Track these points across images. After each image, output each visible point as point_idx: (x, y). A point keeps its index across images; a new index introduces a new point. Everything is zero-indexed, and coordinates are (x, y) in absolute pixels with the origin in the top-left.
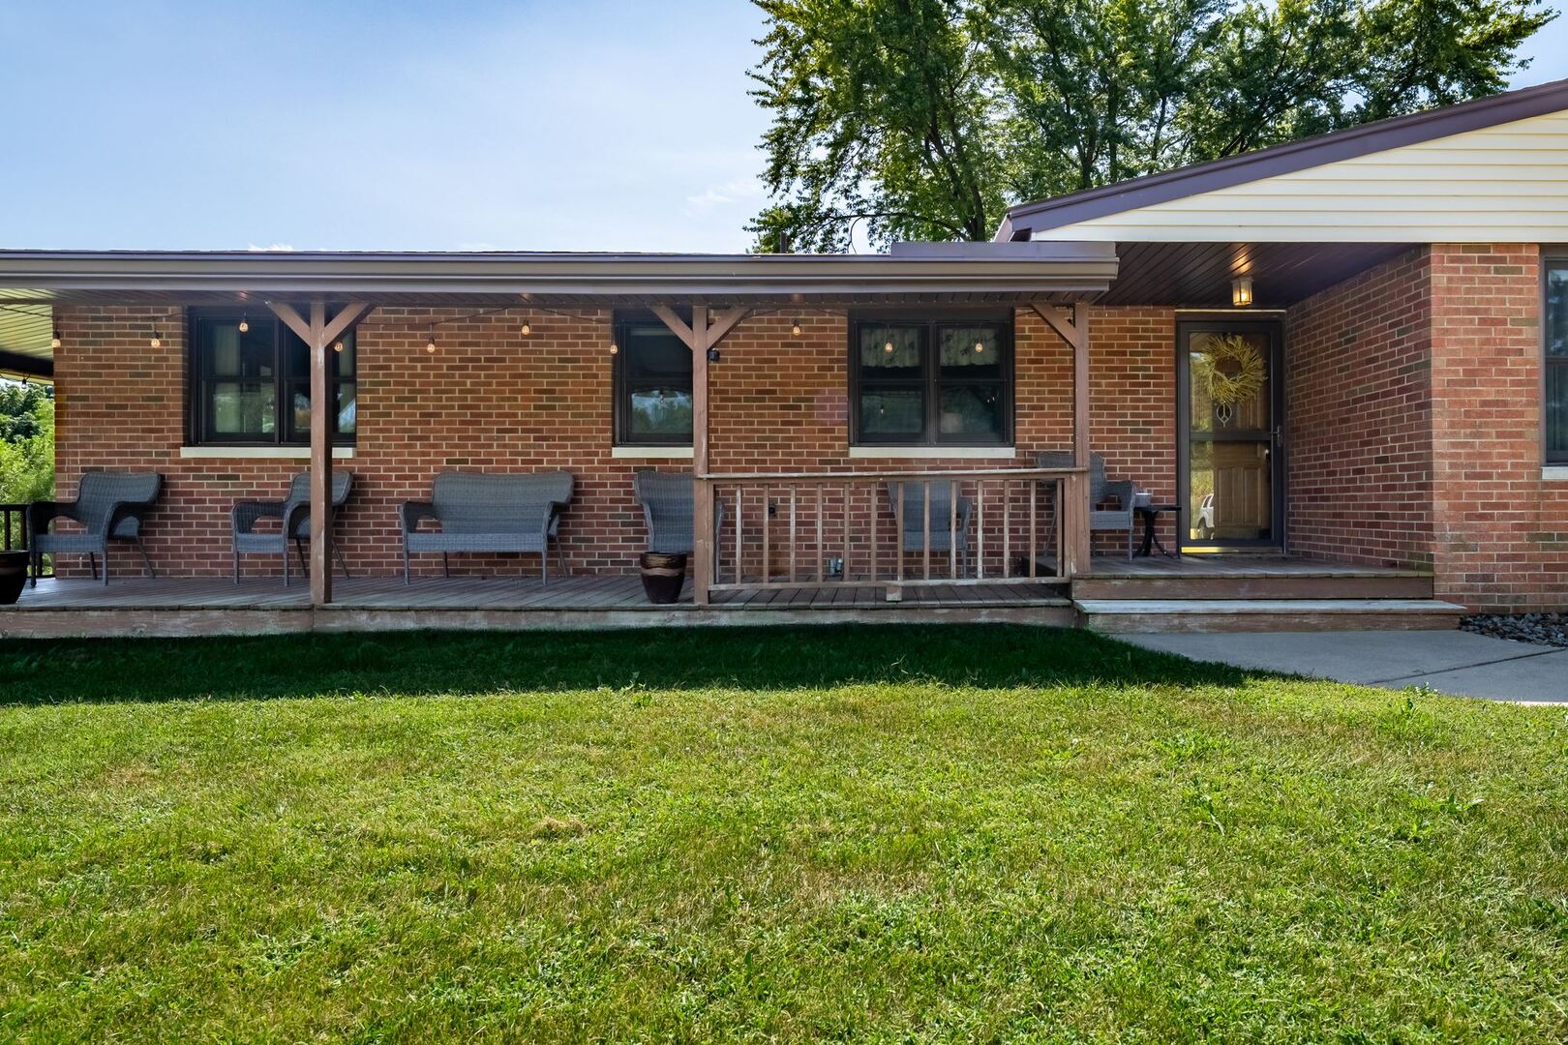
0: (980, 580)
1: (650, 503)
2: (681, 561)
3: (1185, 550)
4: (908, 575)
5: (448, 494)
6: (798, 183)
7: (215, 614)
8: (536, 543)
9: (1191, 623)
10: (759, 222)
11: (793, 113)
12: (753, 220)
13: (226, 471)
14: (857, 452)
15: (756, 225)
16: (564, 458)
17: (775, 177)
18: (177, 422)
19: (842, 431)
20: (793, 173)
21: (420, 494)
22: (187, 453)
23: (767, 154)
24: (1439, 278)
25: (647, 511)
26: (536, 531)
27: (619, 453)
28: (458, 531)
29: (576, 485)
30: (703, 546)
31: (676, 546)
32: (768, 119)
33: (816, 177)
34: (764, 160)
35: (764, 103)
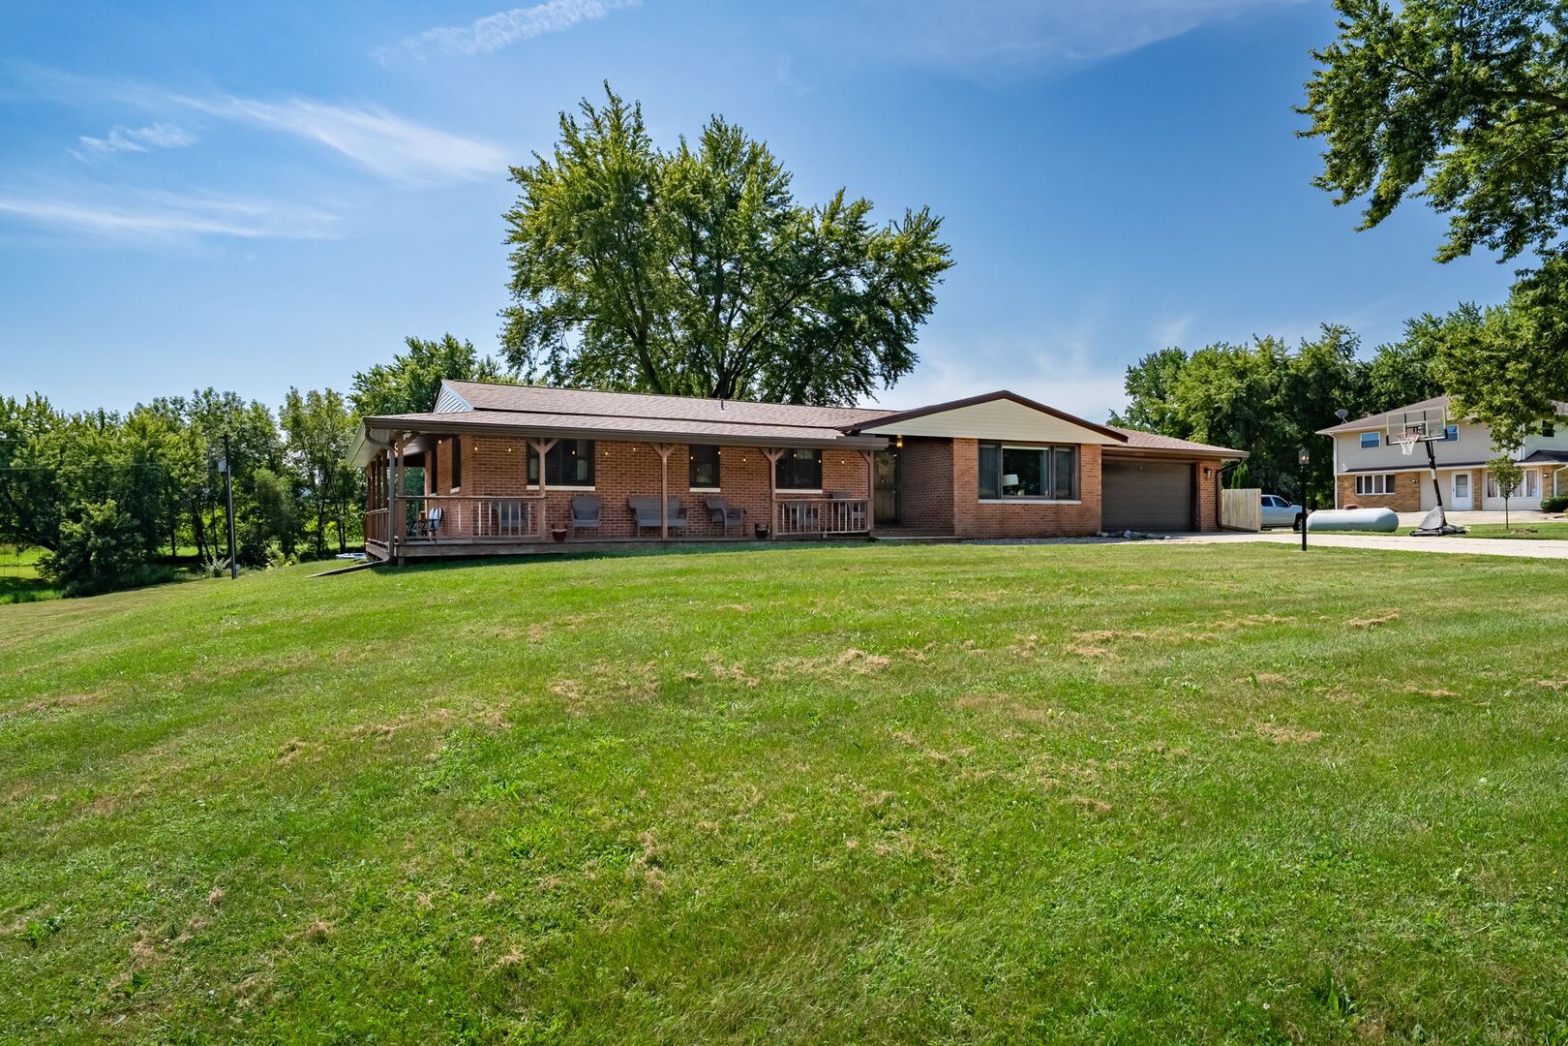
16: (673, 492)
18: (524, 475)
24: (955, 447)
27: (692, 490)
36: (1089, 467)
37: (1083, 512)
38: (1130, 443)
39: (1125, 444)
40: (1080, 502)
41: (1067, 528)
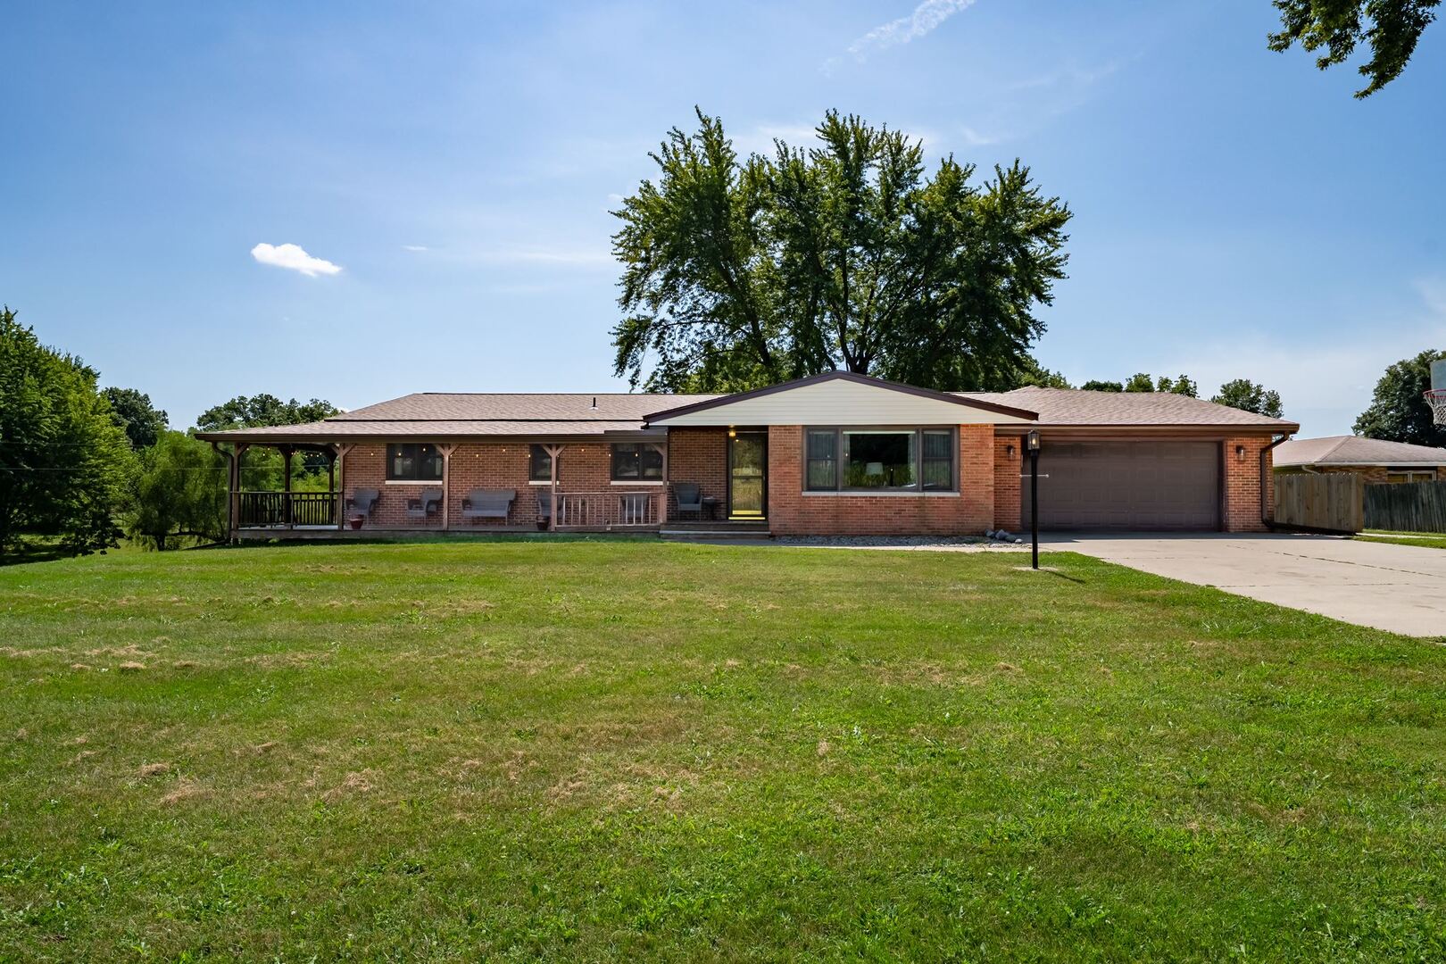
0: (634, 524)
1: (541, 500)
2: (548, 519)
3: (730, 518)
4: (613, 522)
5: (475, 497)
6: (643, 302)
7: (418, 532)
8: (504, 513)
9: (690, 537)
10: (618, 329)
11: (639, 265)
12: (614, 328)
13: (400, 489)
14: (613, 483)
15: (615, 331)
16: (513, 485)
17: (626, 301)
18: (384, 472)
19: (608, 475)
20: (639, 297)
21: (464, 497)
22: (388, 482)
23: (624, 288)
24: (771, 435)
25: (540, 503)
26: (504, 509)
27: (531, 483)
28: (478, 509)
29: (517, 494)
30: (554, 514)
31: (547, 515)
32: (623, 269)
33: (655, 300)
34: (621, 292)
35: (622, 259)
36: (972, 452)
37: (961, 507)
38: (1042, 420)
39: (1034, 422)
40: (958, 495)
41: (938, 525)
